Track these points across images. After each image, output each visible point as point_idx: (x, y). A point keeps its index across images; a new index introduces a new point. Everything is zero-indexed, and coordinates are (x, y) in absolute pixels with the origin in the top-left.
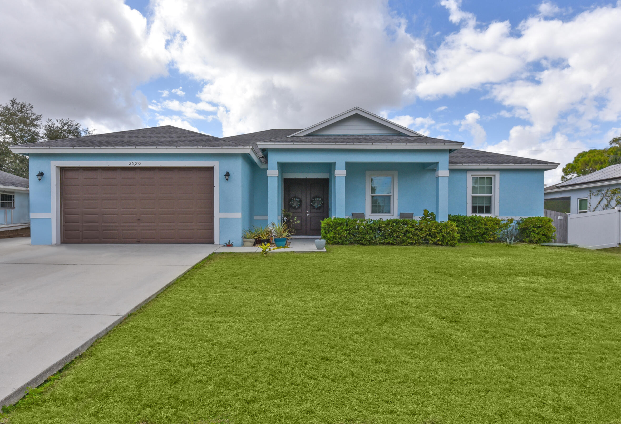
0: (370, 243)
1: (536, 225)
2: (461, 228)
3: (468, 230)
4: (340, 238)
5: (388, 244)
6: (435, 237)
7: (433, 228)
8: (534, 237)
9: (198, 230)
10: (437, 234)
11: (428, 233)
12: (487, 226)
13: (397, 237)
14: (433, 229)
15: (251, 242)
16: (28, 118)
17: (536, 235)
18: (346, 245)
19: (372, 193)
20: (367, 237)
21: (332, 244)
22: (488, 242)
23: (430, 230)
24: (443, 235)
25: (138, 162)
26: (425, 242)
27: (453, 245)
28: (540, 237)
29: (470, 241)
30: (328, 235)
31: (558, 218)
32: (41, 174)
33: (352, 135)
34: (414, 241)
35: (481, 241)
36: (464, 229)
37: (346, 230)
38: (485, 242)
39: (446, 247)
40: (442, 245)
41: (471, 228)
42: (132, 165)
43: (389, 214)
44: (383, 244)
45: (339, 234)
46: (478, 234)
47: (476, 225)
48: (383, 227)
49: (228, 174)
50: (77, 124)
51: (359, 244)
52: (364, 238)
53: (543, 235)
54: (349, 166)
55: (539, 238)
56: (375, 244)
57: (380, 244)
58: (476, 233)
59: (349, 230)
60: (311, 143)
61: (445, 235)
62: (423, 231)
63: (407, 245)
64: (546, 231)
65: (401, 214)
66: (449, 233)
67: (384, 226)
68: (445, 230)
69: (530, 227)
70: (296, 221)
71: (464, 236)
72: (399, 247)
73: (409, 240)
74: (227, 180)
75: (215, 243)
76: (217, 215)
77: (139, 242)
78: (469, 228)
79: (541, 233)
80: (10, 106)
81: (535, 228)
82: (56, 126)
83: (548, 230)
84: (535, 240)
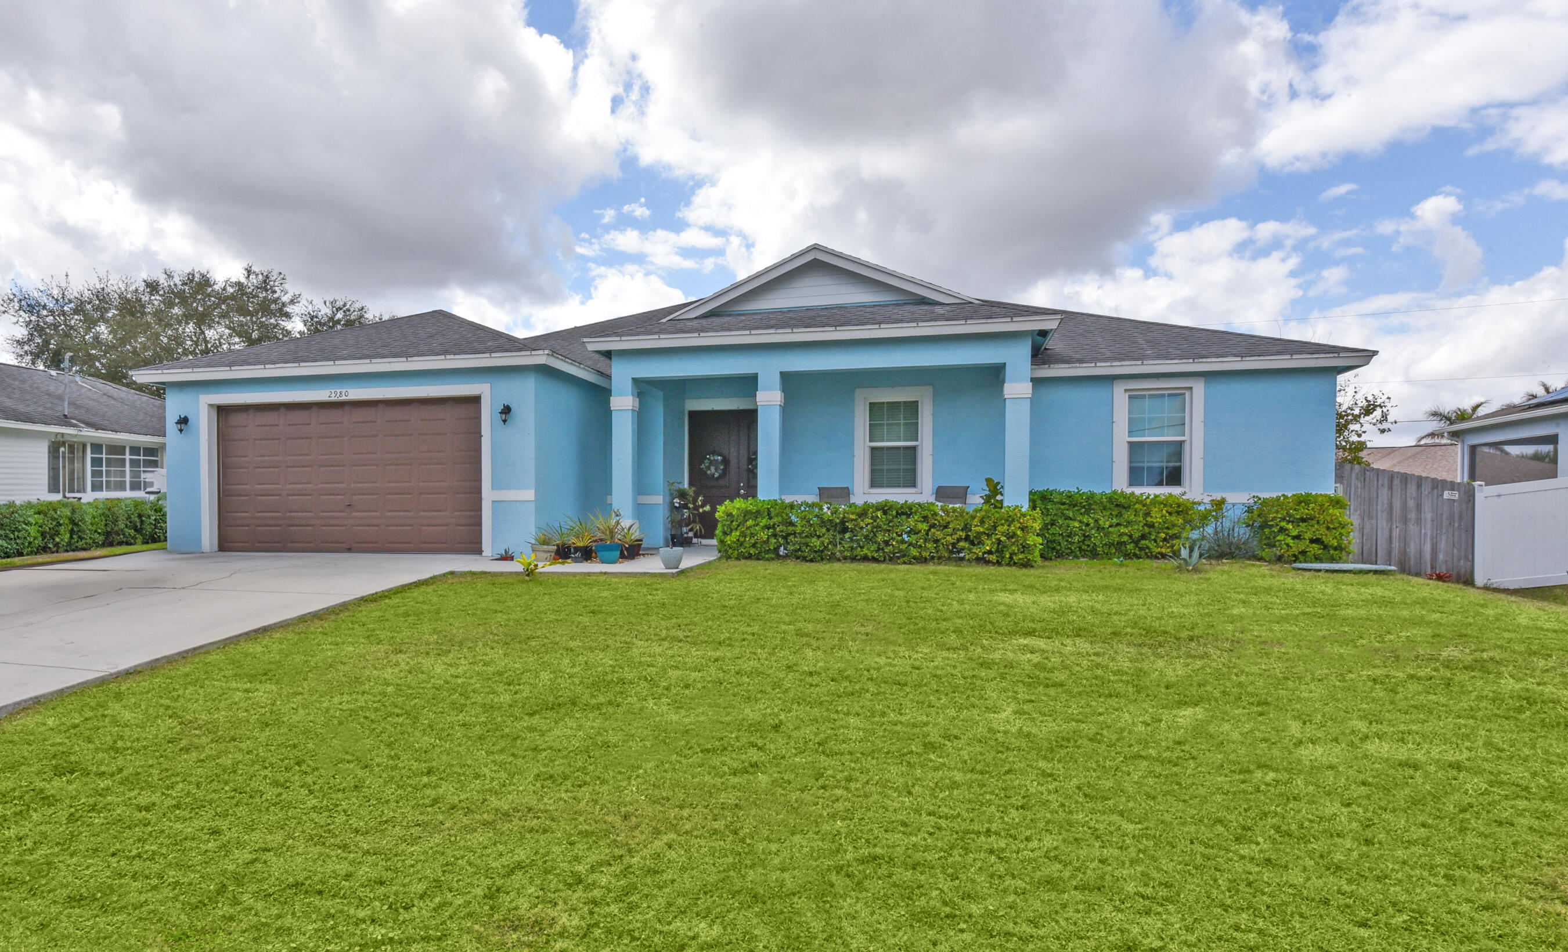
0: (821, 556)
1: (1290, 516)
2: (1081, 522)
3: (1099, 529)
4: (754, 545)
5: (865, 559)
6: (981, 543)
7: (976, 522)
8: (1288, 545)
9: (457, 525)
10: (984, 538)
11: (963, 534)
12: (1149, 519)
13: (887, 543)
14: (976, 526)
15: (545, 552)
16: (275, 301)
17: (1289, 541)
18: (768, 560)
19: (870, 441)
20: (815, 542)
21: (738, 559)
22: (1157, 558)
23: (966, 528)
24: (999, 540)
25: (344, 391)
26: (953, 555)
27: (1027, 565)
28: (1302, 546)
29: (1108, 556)
30: (728, 538)
31: (1442, 495)
32: (184, 421)
33: (808, 309)
34: (925, 554)
35: (1135, 555)
36: (1087, 525)
37: (768, 527)
38: (1148, 557)
39: (1007, 568)
40: (999, 563)
41: (1107, 524)
42: (333, 398)
43: (912, 490)
44: (854, 559)
45: (752, 535)
46: (1125, 538)
47: (1120, 515)
48: (852, 520)
49: (507, 410)
50: (362, 308)
51: (798, 558)
52: (807, 545)
53: (1312, 541)
54: (788, 380)
55: (1302, 548)
56: (833, 558)
57: (845, 558)
58: (1122, 534)
59: (773, 527)
60: (696, 335)
61: (1003, 539)
62: (950, 530)
63: (910, 563)
64: (1321, 532)
65: (939, 488)
66: (1014, 535)
67: (853, 517)
68: (1006, 527)
69: (1274, 519)
70: (703, 506)
71: (1087, 542)
72: (891, 567)
73: (914, 552)
74: (505, 421)
75: (484, 554)
76: (488, 495)
77: (349, 550)
78: (1101, 522)
79: (1308, 535)
80: (243, 280)
81: (1288, 522)
82: (322, 312)
83: (1328, 528)
84: (1290, 553)
